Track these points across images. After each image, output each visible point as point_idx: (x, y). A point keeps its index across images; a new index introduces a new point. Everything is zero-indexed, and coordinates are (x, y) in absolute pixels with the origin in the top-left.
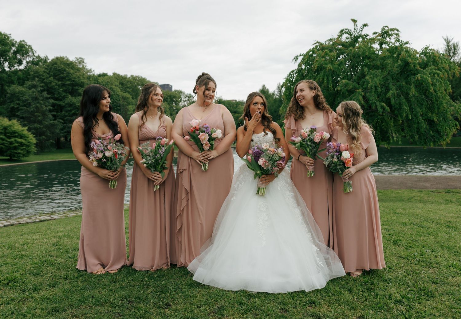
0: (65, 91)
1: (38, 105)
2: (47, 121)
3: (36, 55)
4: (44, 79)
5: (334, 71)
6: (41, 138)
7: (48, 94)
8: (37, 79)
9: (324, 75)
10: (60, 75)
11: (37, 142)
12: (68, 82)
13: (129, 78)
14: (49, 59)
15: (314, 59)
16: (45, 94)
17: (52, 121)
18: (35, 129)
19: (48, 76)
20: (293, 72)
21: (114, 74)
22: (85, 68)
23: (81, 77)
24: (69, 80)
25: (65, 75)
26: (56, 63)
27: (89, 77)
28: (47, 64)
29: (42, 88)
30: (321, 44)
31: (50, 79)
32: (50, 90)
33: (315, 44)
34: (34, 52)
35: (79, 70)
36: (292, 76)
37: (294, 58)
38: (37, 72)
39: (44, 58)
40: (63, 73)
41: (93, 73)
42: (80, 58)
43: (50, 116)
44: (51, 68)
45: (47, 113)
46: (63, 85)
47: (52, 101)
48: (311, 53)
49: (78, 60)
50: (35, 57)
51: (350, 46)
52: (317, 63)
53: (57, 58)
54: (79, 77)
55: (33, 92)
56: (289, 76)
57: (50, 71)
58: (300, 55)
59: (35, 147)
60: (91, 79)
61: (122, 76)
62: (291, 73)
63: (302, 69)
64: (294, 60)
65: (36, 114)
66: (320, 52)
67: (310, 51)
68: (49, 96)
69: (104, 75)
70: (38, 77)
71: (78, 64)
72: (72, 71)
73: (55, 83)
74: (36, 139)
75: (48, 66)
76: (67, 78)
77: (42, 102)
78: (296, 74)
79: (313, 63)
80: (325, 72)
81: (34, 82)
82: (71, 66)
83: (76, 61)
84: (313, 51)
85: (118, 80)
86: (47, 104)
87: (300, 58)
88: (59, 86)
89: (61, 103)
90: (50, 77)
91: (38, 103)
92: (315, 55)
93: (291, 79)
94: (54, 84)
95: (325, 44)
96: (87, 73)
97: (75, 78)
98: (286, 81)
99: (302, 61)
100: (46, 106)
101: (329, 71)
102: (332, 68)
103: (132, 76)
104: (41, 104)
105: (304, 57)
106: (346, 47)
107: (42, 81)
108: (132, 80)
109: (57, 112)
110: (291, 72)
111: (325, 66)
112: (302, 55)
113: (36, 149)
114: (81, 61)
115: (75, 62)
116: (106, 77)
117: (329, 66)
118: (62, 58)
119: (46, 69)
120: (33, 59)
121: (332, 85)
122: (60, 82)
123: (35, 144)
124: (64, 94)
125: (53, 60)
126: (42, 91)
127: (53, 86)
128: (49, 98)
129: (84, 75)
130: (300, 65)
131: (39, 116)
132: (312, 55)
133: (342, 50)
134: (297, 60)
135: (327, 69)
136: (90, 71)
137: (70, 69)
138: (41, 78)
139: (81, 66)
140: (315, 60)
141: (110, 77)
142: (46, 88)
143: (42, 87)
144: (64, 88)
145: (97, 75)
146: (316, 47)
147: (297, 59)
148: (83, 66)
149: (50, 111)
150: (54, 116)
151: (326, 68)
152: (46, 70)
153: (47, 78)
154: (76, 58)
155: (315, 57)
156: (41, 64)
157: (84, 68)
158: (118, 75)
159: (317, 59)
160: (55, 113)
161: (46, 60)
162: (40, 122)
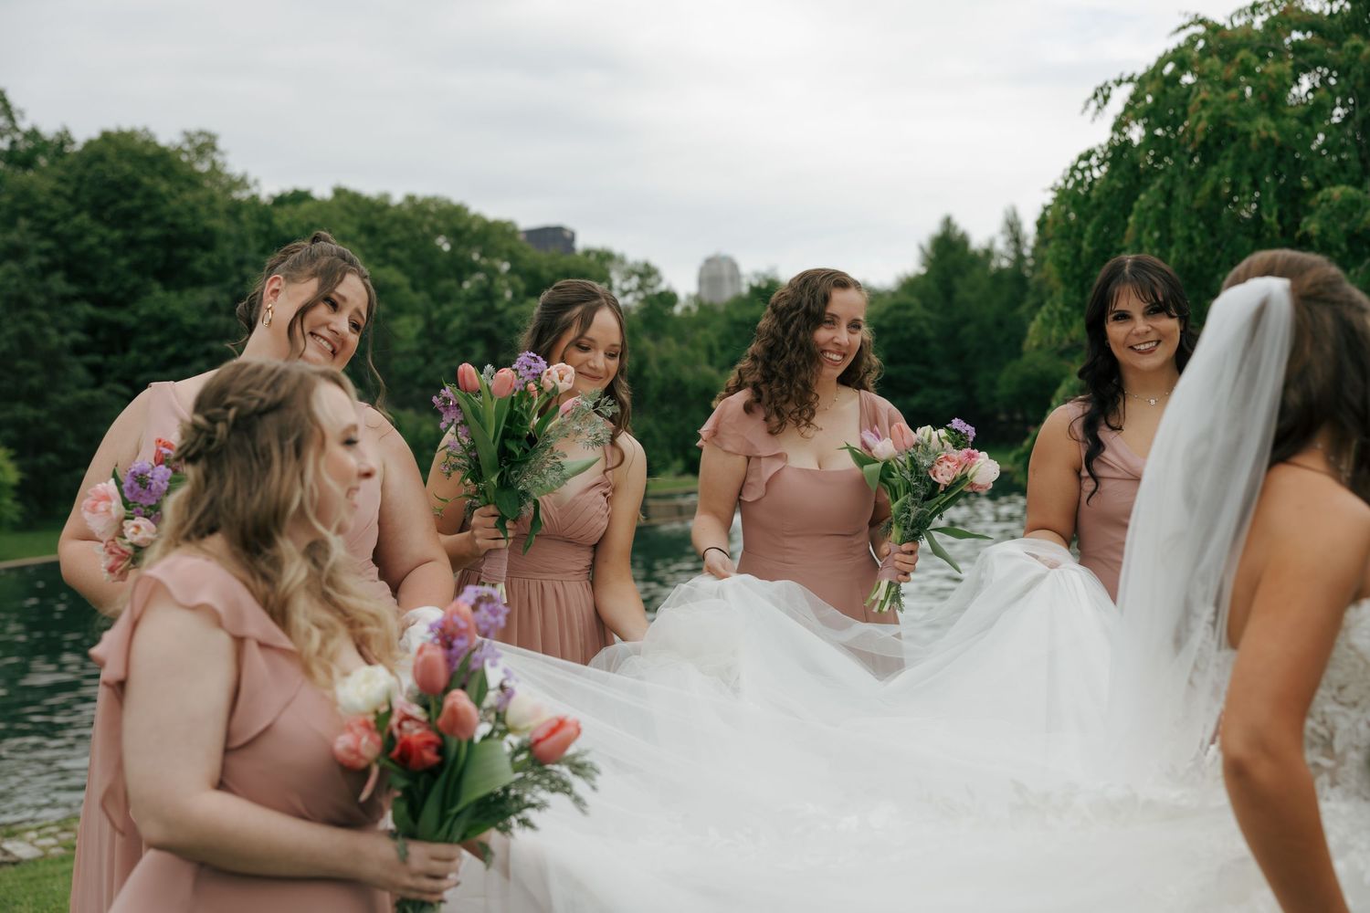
0: (136, 267)
1: (29, 327)
2: (63, 393)
3: (24, 125)
4: (54, 223)
5: (1281, 149)
6: (42, 461)
7: (70, 279)
8: (23, 223)
9: (1237, 169)
10: (114, 202)
11: (22, 481)
12: (150, 232)
13: (399, 206)
14: (72, 142)
15: (1187, 96)
16: (58, 283)
17: (84, 394)
18: (20, 425)
19: (71, 208)
20: (1087, 156)
21: (339, 192)
22: (219, 174)
23: (203, 211)
24: (154, 222)
25: (138, 202)
26: (100, 158)
27: (235, 210)
28: (68, 160)
29: (45, 260)
30: (1214, 29)
31: (77, 220)
32: (77, 266)
33: (1184, 27)
34: (16, 116)
35: (193, 181)
36: (1084, 178)
37: (1090, 93)
38: (25, 194)
39: (57, 141)
40: (129, 197)
41: (254, 190)
42: (201, 133)
43: (80, 372)
44: (80, 179)
45: (67, 359)
46: (132, 244)
47: (84, 309)
48: (1169, 68)
49: (191, 141)
50: (19, 137)
51: (1348, 33)
52: (1205, 114)
53: (106, 136)
54: (193, 210)
55: (11, 275)
56: (1072, 175)
57: (77, 191)
58: (1119, 83)
59: (15, 500)
60: (244, 216)
61: (368, 200)
62: (1082, 164)
63: (1129, 142)
64: (1093, 105)
65: (20, 364)
66: (1214, 62)
67: (1162, 62)
68: (72, 290)
69: (299, 197)
70: (28, 214)
71: (194, 156)
72: (164, 187)
73: (96, 235)
74: (21, 469)
75: (69, 168)
76: (146, 216)
77: (43, 315)
78: (1104, 169)
79: (1185, 115)
80: (1240, 156)
81: (14, 237)
82: (160, 167)
83: (187, 147)
84: (1181, 58)
85: (352, 213)
86: (66, 321)
87: (1121, 96)
88: (113, 246)
89: (123, 316)
90: (78, 212)
91: (29, 318)
92: (1188, 79)
93: (1081, 191)
94: (92, 240)
95: (1229, 27)
96: (228, 190)
97: (176, 214)
98: (1055, 200)
99: (1128, 107)
100: (62, 331)
101: (1259, 150)
102: (1274, 134)
103: (411, 199)
104: (40, 324)
105: (1137, 91)
106: (1330, 38)
107: (46, 230)
108: (410, 215)
109: (106, 354)
110: (1082, 158)
111: (1243, 126)
112: (1130, 80)
113: (18, 507)
114: (203, 145)
115: (180, 150)
116: (305, 206)
117: (1262, 125)
118: (130, 136)
119: (62, 180)
120: (13, 143)
121: (1275, 213)
122: (117, 234)
123: (15, 488)
124: (134, 279)
125: (89, 144)
126: (45, 271)
127: (91, 248)
128: (76, 298)
129: (212, 199)
130: (1119, 126)
131: (32, 373)
132: (1173, 80)
133: (1312, 50)
134: (1105, 103)
135: (1254, 137)
136: (242, 183)
137: (159, 179)
138: (40, 219)
139: (203, 167)
140: (1194, 102)
141: (322, 205)
142: (61, 256)
143: (47, 252)
144: (136, 256)
145: (270, 202)
146: (1192, 41)
147: (1106, 98)
148: (214, 163)
149: (78, 350)
150: (95, 370)
151: (1247, 134)
152: (61, 187)
153: (66, 217)
154: (186, 134)
155: (1190, 87)
156: (43, 161)
157: (215, 172)
158: (356, 198)
159: (1203, 95)
160: (98, 359)
161: (62, 144)
162: (36, 398)
